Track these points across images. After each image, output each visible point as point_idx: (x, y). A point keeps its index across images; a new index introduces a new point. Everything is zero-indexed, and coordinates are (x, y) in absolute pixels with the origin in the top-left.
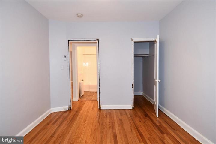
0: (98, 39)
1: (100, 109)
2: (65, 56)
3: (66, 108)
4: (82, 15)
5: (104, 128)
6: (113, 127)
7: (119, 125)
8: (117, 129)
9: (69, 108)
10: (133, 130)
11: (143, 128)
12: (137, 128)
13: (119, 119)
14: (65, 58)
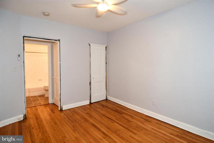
0: (59, 40)
1: (61, 110)
2: (19, 55)
3: (21, 117)
4: (49, 14)
5: (81, 123)
6: (86, 120)
7: (89, 117)
8: (91, 121)
9: (24, 117)
10: (103, 118)
11: (108, 114)
12: (104, 116)
13: (86, 113)
14: (19, 58)
